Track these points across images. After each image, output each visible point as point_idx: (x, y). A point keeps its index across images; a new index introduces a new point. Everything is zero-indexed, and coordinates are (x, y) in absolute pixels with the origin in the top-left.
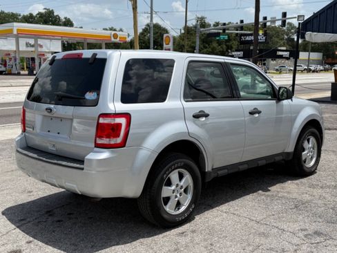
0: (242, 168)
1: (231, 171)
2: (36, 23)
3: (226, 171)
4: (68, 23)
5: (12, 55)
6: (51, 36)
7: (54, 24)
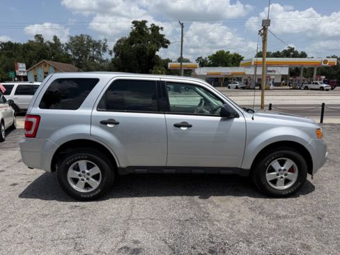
0: (165, 171)
1: (150, 172)
2: (282, 57)
3: (146, 170)
4: (304, 55)
5: (252, 77)
6: (281, 65)
7: (293, 56)
